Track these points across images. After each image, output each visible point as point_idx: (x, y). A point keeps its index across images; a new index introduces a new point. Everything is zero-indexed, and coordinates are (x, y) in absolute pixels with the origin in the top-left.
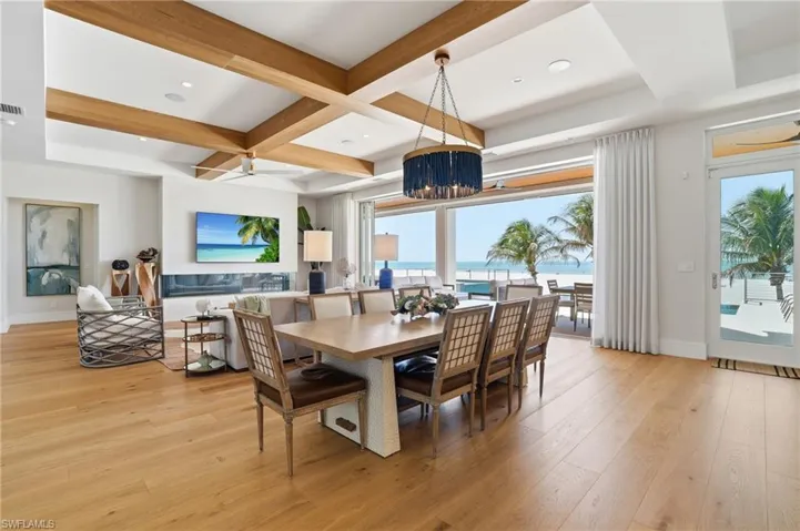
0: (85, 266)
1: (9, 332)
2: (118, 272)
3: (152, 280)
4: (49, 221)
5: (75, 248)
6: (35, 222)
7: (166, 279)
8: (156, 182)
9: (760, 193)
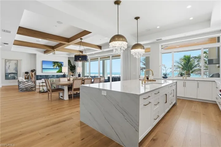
0: (19, 73)
1: (2, 87)
2: (26, 74)
3: (34, 77)
4: (11, 63)
5: (16, 69)
6: (7, 63)
7: (37, 76)
8: (35, 55)
9: (185, 56)
